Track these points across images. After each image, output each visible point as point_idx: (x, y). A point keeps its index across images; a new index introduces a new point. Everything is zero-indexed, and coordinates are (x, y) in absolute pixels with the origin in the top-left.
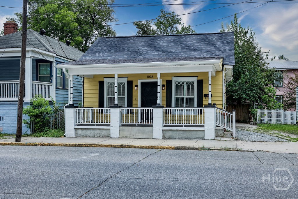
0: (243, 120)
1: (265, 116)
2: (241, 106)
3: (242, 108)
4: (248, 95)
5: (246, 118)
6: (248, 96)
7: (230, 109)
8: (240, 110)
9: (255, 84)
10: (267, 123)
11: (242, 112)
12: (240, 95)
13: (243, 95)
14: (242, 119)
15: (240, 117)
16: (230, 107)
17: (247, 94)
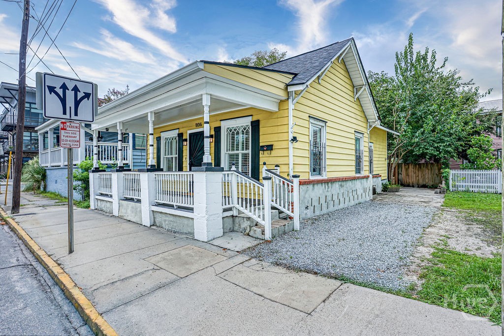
0: (433, 185)
1: (464, 180)
2: (429, 165)
3: (431, 168)
4: (437, 149)
5: (437, 181)
6: (437, 151)
7: (412, 169)
8: (427, 171)
9: (449, 133)
10: (468, 191)
11: (430, 173)
12: (423, 150)
13: (427, 149)
14: (430, 183)
15: (427, 181)
16: (412, 166)
17: (435, 148)
